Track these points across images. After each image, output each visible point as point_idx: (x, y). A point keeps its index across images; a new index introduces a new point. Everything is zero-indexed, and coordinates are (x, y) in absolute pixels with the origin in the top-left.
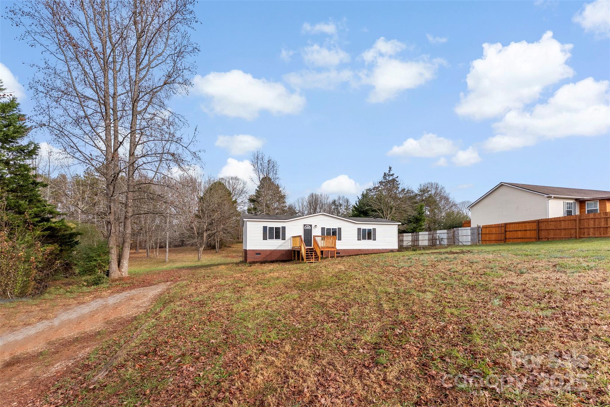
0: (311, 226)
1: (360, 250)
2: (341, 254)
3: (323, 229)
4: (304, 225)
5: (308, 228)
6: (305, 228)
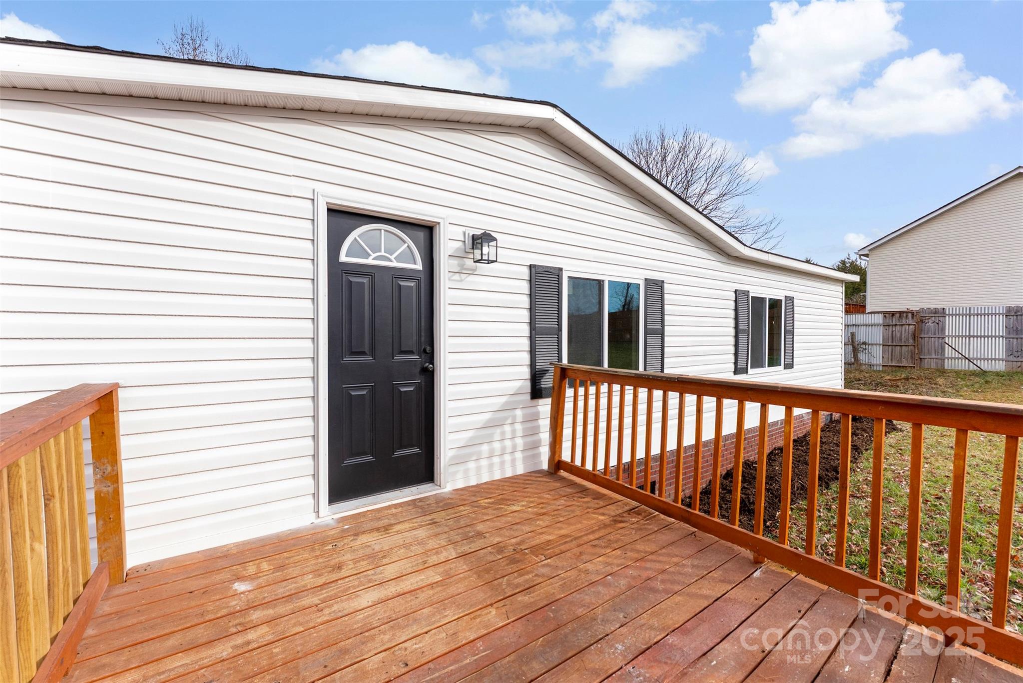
0: (424, 231)
3: (545, 283)
4: (333, 212)
5: (392, 257)
6: (343, 258)
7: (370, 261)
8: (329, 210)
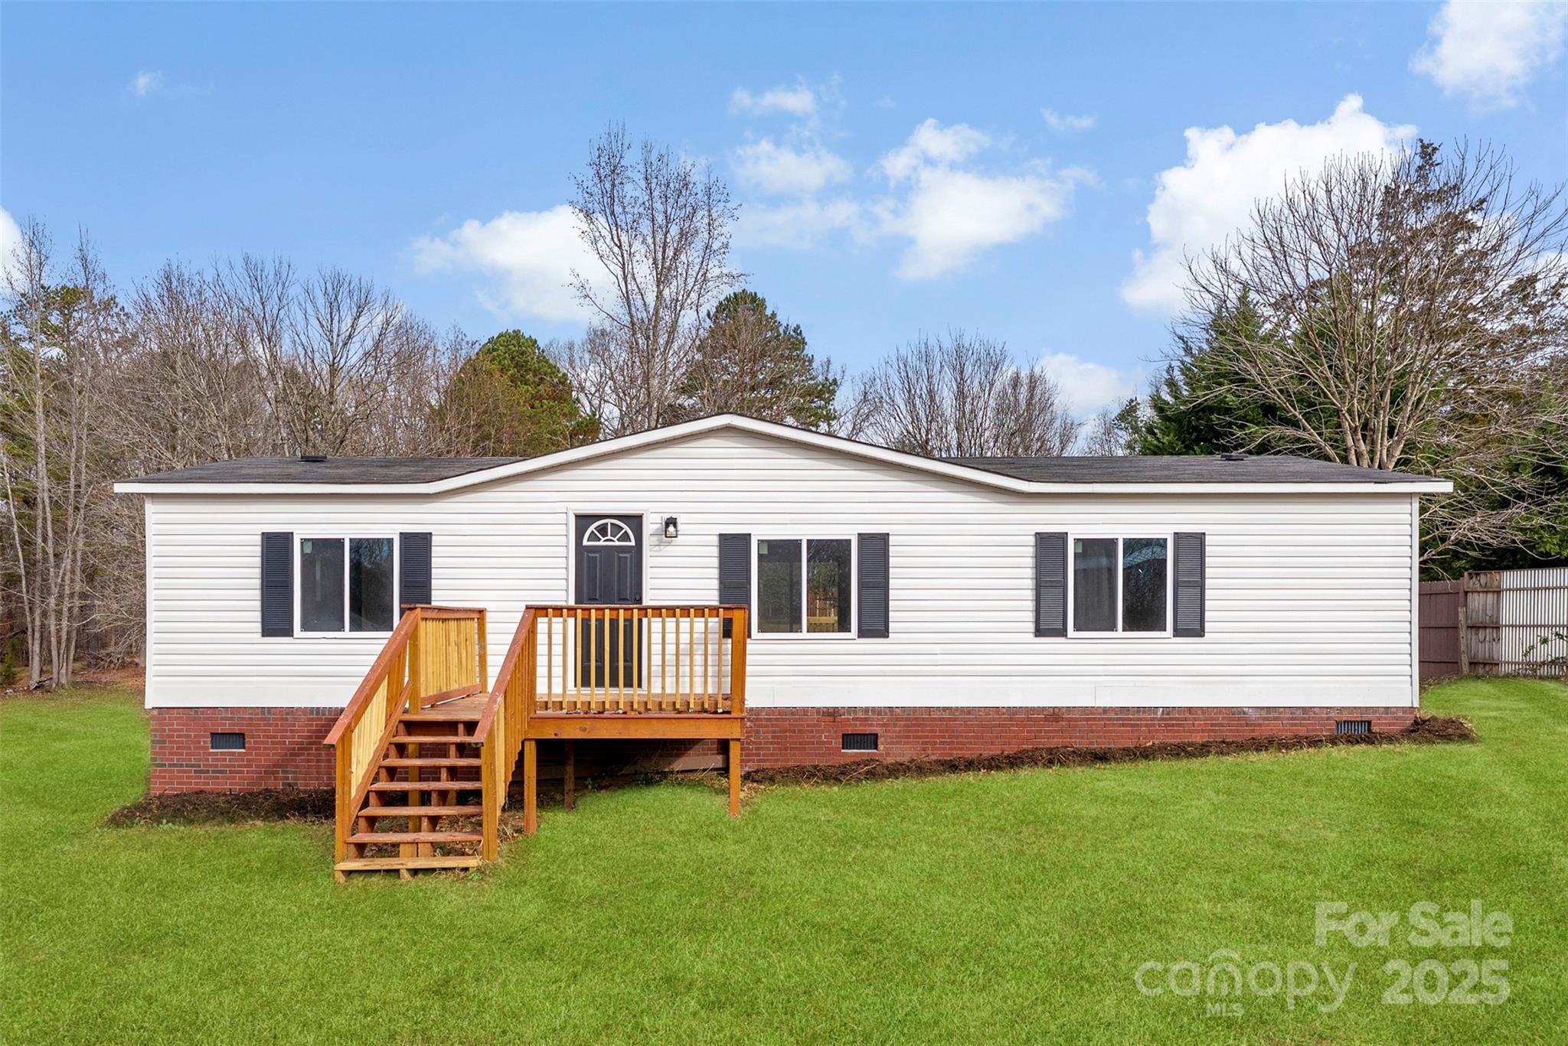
0: (635, 521)
1: (1054, 715)
2: (889, 751)
3: (733, 547)
4: (578, 517)
5: (615, 539)
6: (585, 543)
7: (601, 543)
8: (576, 516)
